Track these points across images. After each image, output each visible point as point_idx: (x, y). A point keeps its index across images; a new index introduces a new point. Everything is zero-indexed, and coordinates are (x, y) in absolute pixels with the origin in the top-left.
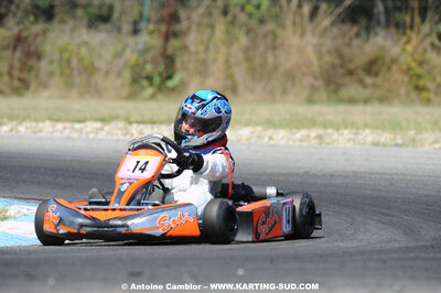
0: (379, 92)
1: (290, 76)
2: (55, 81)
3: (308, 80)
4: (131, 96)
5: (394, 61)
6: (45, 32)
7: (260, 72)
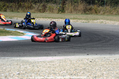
0: (91, 13)
1: (79, 10)
3: (82, 11)
4: (58, 13)
5: (93, 8)
6: (47, 4)
7: (75, 10)
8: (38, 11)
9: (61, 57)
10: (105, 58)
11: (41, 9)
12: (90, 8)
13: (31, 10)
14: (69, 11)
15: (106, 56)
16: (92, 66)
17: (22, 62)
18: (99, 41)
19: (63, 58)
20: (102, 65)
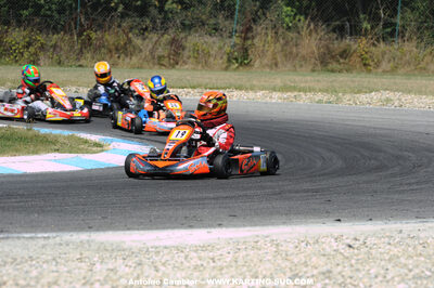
0: (346, 67)
1: (304, 58)
2: (191, 60)
3: (313, 60)
4: (226, 69)
5: (355, 51)
6: (186, 37)
7: (289, 56)
8: (154, 64)
9: (241, 229)
10: (401, 231)
11: (166, 53)
12: (345, 51)
13: (127, 60)
14: (266, 61)
15: (405, 225)
16: (353, 262)
17: (98, 250)
18: (378, 169)
19: (249, 234)
20: (390, 260)
